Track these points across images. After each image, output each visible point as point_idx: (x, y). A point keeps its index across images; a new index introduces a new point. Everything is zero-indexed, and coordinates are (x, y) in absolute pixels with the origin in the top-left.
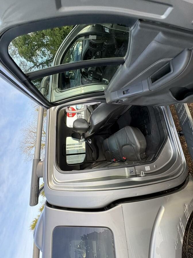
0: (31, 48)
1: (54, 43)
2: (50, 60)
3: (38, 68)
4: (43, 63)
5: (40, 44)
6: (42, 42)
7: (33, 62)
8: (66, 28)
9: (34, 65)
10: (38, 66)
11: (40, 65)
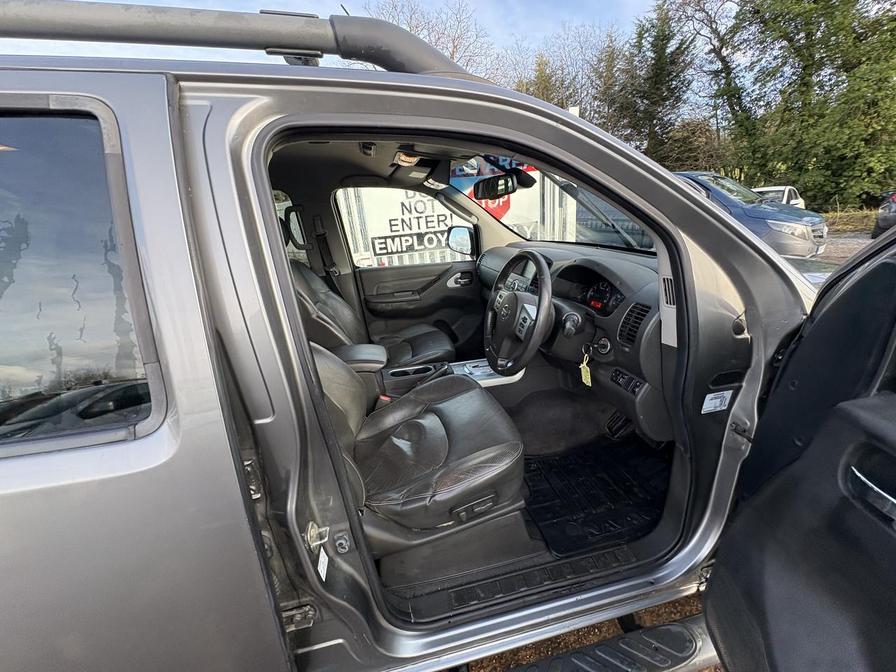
0: (798, 15)
1: (810, 116)
2: (740, 104)
3: (710, 52)
4: (729, 74)
5: (812, 56)
6: (821, 65)
7: (734, 30)
8: (871, 165)
9: (723, 32)
10: (716, 51)
11: (723, 60)
